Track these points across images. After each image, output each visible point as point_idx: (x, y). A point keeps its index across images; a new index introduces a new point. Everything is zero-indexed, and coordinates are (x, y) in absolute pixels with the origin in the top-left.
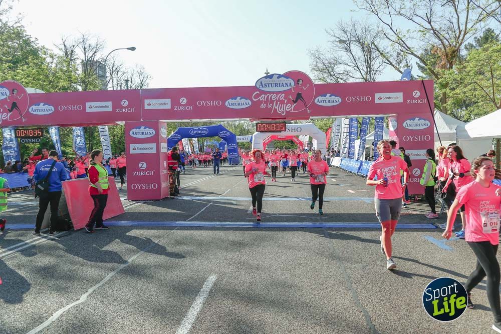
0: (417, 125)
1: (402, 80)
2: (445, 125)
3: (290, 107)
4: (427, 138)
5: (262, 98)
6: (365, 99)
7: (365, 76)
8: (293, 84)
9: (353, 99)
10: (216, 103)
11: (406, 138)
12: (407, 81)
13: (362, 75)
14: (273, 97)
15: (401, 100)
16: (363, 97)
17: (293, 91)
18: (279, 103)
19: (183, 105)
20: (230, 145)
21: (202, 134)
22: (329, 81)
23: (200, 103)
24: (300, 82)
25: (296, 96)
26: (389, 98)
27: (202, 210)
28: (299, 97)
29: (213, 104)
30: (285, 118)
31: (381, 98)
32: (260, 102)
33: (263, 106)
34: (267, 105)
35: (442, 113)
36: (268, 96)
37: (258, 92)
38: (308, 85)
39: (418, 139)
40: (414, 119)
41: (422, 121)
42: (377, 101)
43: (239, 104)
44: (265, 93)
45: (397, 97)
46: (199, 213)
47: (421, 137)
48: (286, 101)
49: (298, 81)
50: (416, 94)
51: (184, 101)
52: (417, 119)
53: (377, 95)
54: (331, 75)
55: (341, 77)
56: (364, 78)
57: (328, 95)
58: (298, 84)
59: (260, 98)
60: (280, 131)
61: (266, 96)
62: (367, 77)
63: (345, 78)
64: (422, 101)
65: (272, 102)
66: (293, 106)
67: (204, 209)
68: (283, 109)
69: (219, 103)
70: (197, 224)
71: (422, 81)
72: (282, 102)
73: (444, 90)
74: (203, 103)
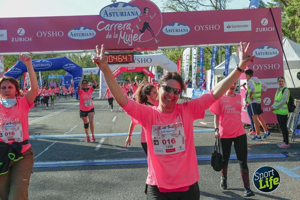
0: (266, 53)
1: (251, 8)
2: (294, 53)
3: (137, 37)
4: (277, 66)
5: (107, 27)
6: (214, 27)
7: (215, 4)
8: (139, 13)
9: (201, 27)
10: (57, 34)
11: (256, 67)
12: (255, 9)
13: (212, 3)
14: (119, 27)
15: (249, 29)
16: (211, 26)
17: (140, 20)
18: (125, 33)
19: (22, 37)
20: (76, 78)
21: (45, 67)
22: (178, 9)
23: (39, 34)
24: (147, 11)
25: (143, 26)
26: (238, 26)
27: (46, 150)
28: (146, 26)
29: (55, 35)
30: (132, 49)
31: (230, 26)
32: (105, 33)
33: (108, 36)
34: (113, 36)
35: (291, 41)
36: (114, 26)
37: (103, 22)
38: (155, 14)
39: (268, 68)
40: (263, 48)
41: (271, 49)
42: (226, 30)
43: (83, 35)
44: (111, 22)
45: (246, 26)
46: (42, 153)
47: (271, 65)
48: (133, 30)
49: (145, 9)
50: (265, 22)
51: (21, 31)
52: (266, 47)
53: (226, 24)
54: (180, 3)
55: (191, 5)
56: (214, 6)
57: (176, 24)
58: (145, 13)
59: (105, 27)
60: (127, 63)
61: (111, 26)
62: (217, 4)
63: (194, 5)
64: (270, 29)
65: (118, 32)
66: (140, 36)
67: (47, 149)
68: (130, 40)
69: (61, 34)
70: (41, 165)
71: (270, 9)
72: (128, 32)
73: (292, 18)
74: (43, 34)
